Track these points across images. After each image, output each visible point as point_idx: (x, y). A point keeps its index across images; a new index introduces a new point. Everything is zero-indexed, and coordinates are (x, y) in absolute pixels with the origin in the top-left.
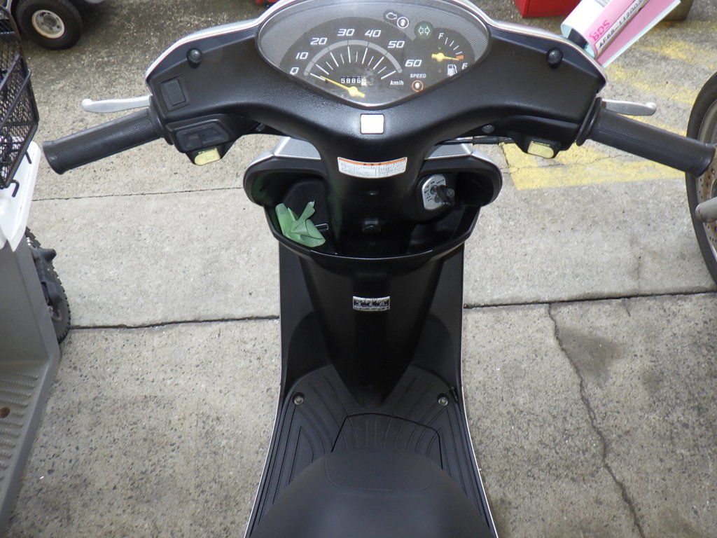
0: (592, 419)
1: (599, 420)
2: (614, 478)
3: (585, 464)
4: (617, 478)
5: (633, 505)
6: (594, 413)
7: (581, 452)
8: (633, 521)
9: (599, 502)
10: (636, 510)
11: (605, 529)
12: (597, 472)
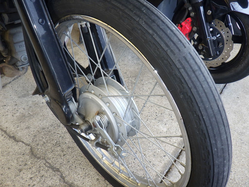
0: (47, 162)
1: (42, 165)
2: (23, 142)
3: (41, 139)
4: (21, 143)
5: (9, 137)
6: (47, 166)
7: (46, 142)
8: (8, 131)
9: (28, 128)
10: (6, 136)
11: (21, 121)
12: (33, 139)
